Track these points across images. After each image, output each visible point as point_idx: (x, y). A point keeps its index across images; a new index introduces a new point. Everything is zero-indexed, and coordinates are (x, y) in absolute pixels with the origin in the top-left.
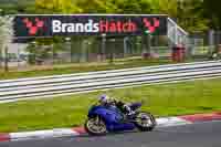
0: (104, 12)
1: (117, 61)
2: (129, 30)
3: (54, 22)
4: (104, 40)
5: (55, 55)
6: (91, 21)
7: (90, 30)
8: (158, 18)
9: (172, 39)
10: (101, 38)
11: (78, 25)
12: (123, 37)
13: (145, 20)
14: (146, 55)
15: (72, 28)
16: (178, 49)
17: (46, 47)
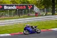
0: (18, 3)
1: (21, 16)
2: (24, 8)
3: (5, 6)
4: (18, 11)
5: (5, 15)
6: (14, 6)
7: (14, 8)
8: (32, 5)
9: (35, 11)
10: (17, 10)
11: (11, 7)
12: (23, 10)
13: (28, 6)
14: (29, 15)
15: (9, 8)
16: (37, 13)
17: (3, 13)
